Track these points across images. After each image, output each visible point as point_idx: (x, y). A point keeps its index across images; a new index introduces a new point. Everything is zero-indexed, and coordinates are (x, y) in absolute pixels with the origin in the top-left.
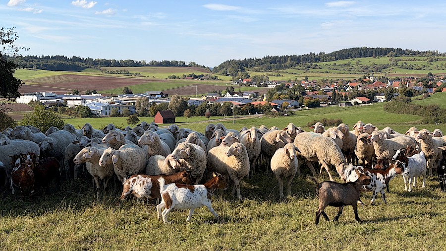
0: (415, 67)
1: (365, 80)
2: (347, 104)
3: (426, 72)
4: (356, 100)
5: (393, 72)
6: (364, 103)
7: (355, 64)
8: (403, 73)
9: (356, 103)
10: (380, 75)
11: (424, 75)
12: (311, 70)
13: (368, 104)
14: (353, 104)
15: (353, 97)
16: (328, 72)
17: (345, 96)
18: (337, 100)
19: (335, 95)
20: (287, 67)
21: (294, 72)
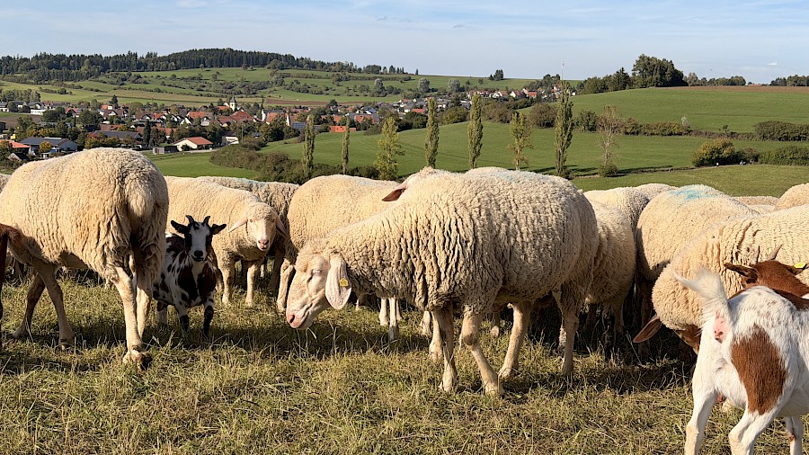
0: (313, 89)
1: (221, 108)
2: (167, 149)
3: (325, 99)
4: (187, 142)
5: (275, 96)
6: (200, 147)
7: (211, 78)
8: (292, 99)
9: (186, 148)
10: (251, 100)
11: (323, 103)
12: (128, 84)
13: (208, 151)
14: (180, 150)
15: (181, 138)
16: (160, 91)
17: (171, 135)
18: (154, 142)
19: (149, 132)
20: (81, 77)
21: (94, 88)
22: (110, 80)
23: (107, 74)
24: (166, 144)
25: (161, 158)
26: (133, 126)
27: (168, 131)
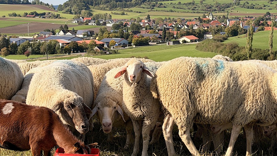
0: (256, 6)
1: (205, 19)
2: (174, 43)
3: (264, 12)
4: (185, 38)
5: (235, 11)
6: (192, 41)
7: (199, 3)
8: (244, 13)
9: (185, 42)
10: (221, 14)
11: (262, 14)
12: (156, 8)
13: (196, 43)
14: (181, 43)
15: (182, 36)
16: (172, 11)
17: (177, 35)
18: (168, 39)
19: (165, 33)
20: (132, 6)
21: (139, 11)
22: (146, 6)
23: (145, 3)
24: (174, 40)
25: (171, 47)
26: (157, 31)
27: (175, 32)
